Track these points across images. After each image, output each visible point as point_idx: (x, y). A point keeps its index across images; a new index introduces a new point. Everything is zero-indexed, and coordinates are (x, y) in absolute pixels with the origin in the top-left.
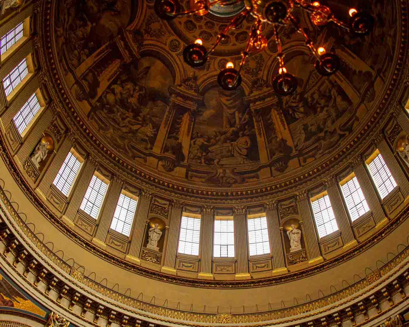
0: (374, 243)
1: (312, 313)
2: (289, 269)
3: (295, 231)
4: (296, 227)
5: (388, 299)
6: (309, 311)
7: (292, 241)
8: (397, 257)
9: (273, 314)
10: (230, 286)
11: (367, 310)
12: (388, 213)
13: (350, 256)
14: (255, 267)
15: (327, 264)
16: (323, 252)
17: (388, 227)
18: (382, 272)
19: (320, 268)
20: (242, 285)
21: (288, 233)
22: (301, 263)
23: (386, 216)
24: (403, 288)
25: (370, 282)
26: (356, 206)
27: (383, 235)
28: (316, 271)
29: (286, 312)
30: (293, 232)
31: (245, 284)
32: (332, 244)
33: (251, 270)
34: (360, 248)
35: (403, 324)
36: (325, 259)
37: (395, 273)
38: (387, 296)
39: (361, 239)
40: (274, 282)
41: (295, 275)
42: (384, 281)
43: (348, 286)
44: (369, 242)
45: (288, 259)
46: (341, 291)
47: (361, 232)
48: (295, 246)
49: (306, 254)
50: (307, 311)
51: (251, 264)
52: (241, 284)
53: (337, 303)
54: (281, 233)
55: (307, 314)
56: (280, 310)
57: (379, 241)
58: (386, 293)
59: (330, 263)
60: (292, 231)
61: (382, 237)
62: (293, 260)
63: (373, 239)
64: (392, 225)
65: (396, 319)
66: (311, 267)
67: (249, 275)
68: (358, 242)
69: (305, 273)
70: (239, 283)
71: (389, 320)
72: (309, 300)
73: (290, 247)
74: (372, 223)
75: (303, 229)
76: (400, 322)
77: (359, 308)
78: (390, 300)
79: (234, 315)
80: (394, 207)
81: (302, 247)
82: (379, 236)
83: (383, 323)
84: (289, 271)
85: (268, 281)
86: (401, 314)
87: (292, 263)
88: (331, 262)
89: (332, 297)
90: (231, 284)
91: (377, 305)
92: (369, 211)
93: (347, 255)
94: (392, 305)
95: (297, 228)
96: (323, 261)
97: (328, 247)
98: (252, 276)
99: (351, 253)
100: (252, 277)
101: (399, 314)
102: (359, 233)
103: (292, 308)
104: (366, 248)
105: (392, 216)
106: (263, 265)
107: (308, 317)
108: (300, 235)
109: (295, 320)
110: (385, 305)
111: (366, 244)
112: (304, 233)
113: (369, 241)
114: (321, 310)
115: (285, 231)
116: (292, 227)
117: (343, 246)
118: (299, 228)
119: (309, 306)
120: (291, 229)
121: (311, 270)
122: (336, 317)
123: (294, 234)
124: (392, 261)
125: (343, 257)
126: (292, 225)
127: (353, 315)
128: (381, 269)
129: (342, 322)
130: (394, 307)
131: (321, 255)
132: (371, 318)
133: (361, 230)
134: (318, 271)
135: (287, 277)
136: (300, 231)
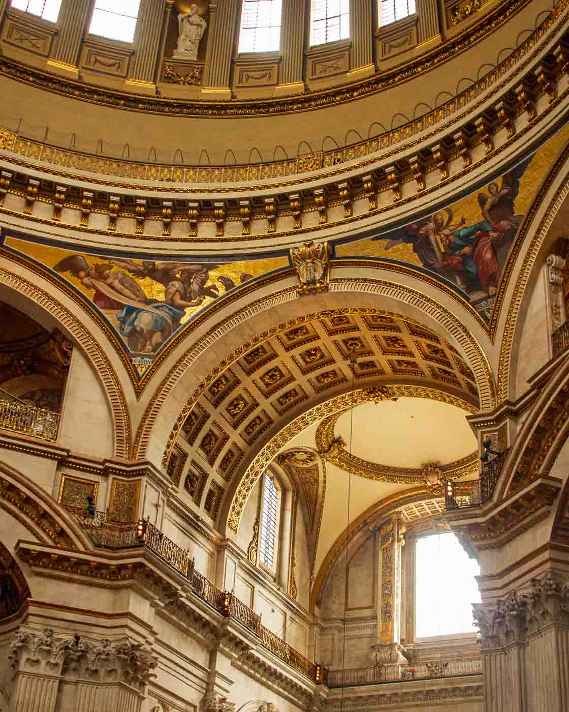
0: (333, 102)
1: (177, 185)
2: (159, 90)
3: (196, 19)
4: (201, 11)
5: (320, 209)
6: (173, 181)
7: (182, 37)
8: (363, 142)
9: (101, 163)
10: (31, 79)
11: (277, 216)
12: (379, 56)
13: (282, 108)
14: (93, 59)
15: (235, 107)
16: (236, 82)
17: (369, 83)
18: (327, 158)
19: (218, 109)
20: (57, 86)
21: (180, 16)
22: (187, 87)
23: (374, 61)
24: (352, 200)
25: (301, 168)
26: (327, 19)
27: (355, 94)
28: (210, 112)
29: (128, 167)
30: (191, 19)
31: (62, 85)
32: (256, 74)
33: (83, 63)
34: (305, 102)
35: (329, 260)
36: (233, 97)
37: (349, 170)
38: (320, 204)
39: (314, 87)
40: (122, 102)
41: (167, 104)
42: (325, 176)
43: (260, 161)
44: (325, 98)
45: (164, 69)
46: (244, 166)
47: (318, 72)
48: (186, 50)
49: (201, 72)
50: (168, 180)
51: (86, 50)
52: (55, 83)
53: (229, 185)
54: (166, 12)
55: (168, 185)
56: (117, 161)
57: (344, 101)
58: (321, 198)
59: (241, 108)
60: (190, 16)
61: (352, 96)
62: (173, 76)
63: (335, 95)
64: (377, 82)
65: (321, 249)
66: (201, 101)
67: (76, 71)
68: (306, 89)
69: (189, 108)
70: (51, 80)
71: (309, 246)
72: (178, 160)
73: (176, 47)
74: (343, 64)
75: (211, 23)
76: (325, 256)
77: (265, 207)
78: (323, 213)
79: (24, 139)
80: (394, 51)
81: (198, 56)
82: (348, 93)
83: (296, 248)
84: (157, 92)
85: (110, 97)
86: (333, 243)
87: (169, 79)
88: (243, 107)
89: (223, 170)
90: (33, 75)
91: (297, 213)
92: (347, 39)
93: (278, 103)
94: (322, 223)
95: (201, 16)
96: (229, 98)
97: (249, 77)
98: (83, 75)
99: (286, 103)
100: (80, 77)
101: (329, 242)
102: (314, 73)
103: (142, 164)
104: (317, 105)
105: (383, 67)
106: (111, 61)
107: (168, 191)
108: (201, 32)
109: (141, 189)
110: (311, 219)
111: (319, 97)
112: (211, 30)
113: (327, 95)
114: (196, 186)
115: (175, 11)
116: (192, 9)
117: (277, 84)
118: (206, 16)
119: (175, 172)
120: (188, 11)
121: (202, 107)
122: (219, 208)
123: (192, 24)
124: (352, 147)
125: (270, 105)
126: (194, 5)
127: (251, 215)
128: (329, 152)
129: (225, 221)
130: (325, 227)
131: (230, 86)
132: (279, 231)
133: (319, 68)
134: (213, 114)
135: (150, 103)
136: (204, 24)
